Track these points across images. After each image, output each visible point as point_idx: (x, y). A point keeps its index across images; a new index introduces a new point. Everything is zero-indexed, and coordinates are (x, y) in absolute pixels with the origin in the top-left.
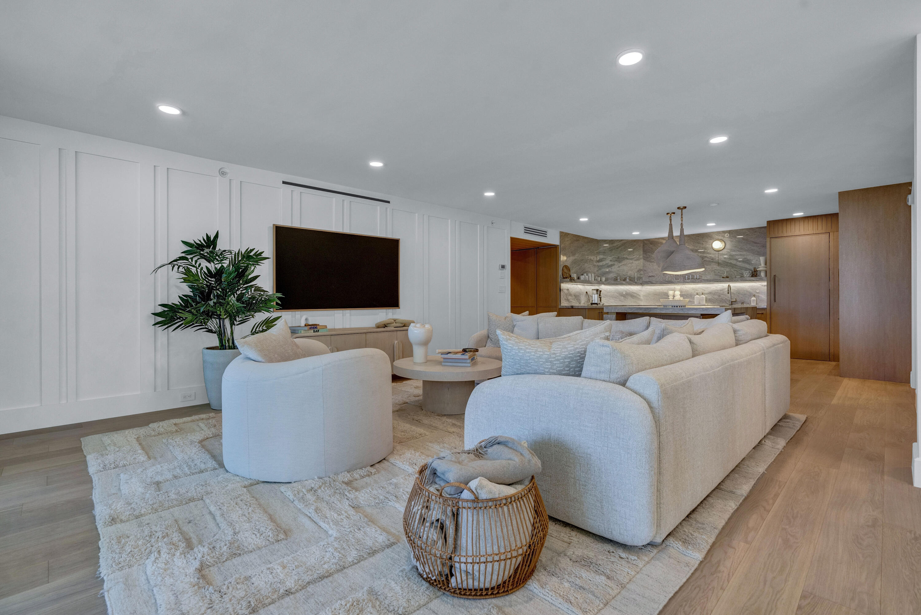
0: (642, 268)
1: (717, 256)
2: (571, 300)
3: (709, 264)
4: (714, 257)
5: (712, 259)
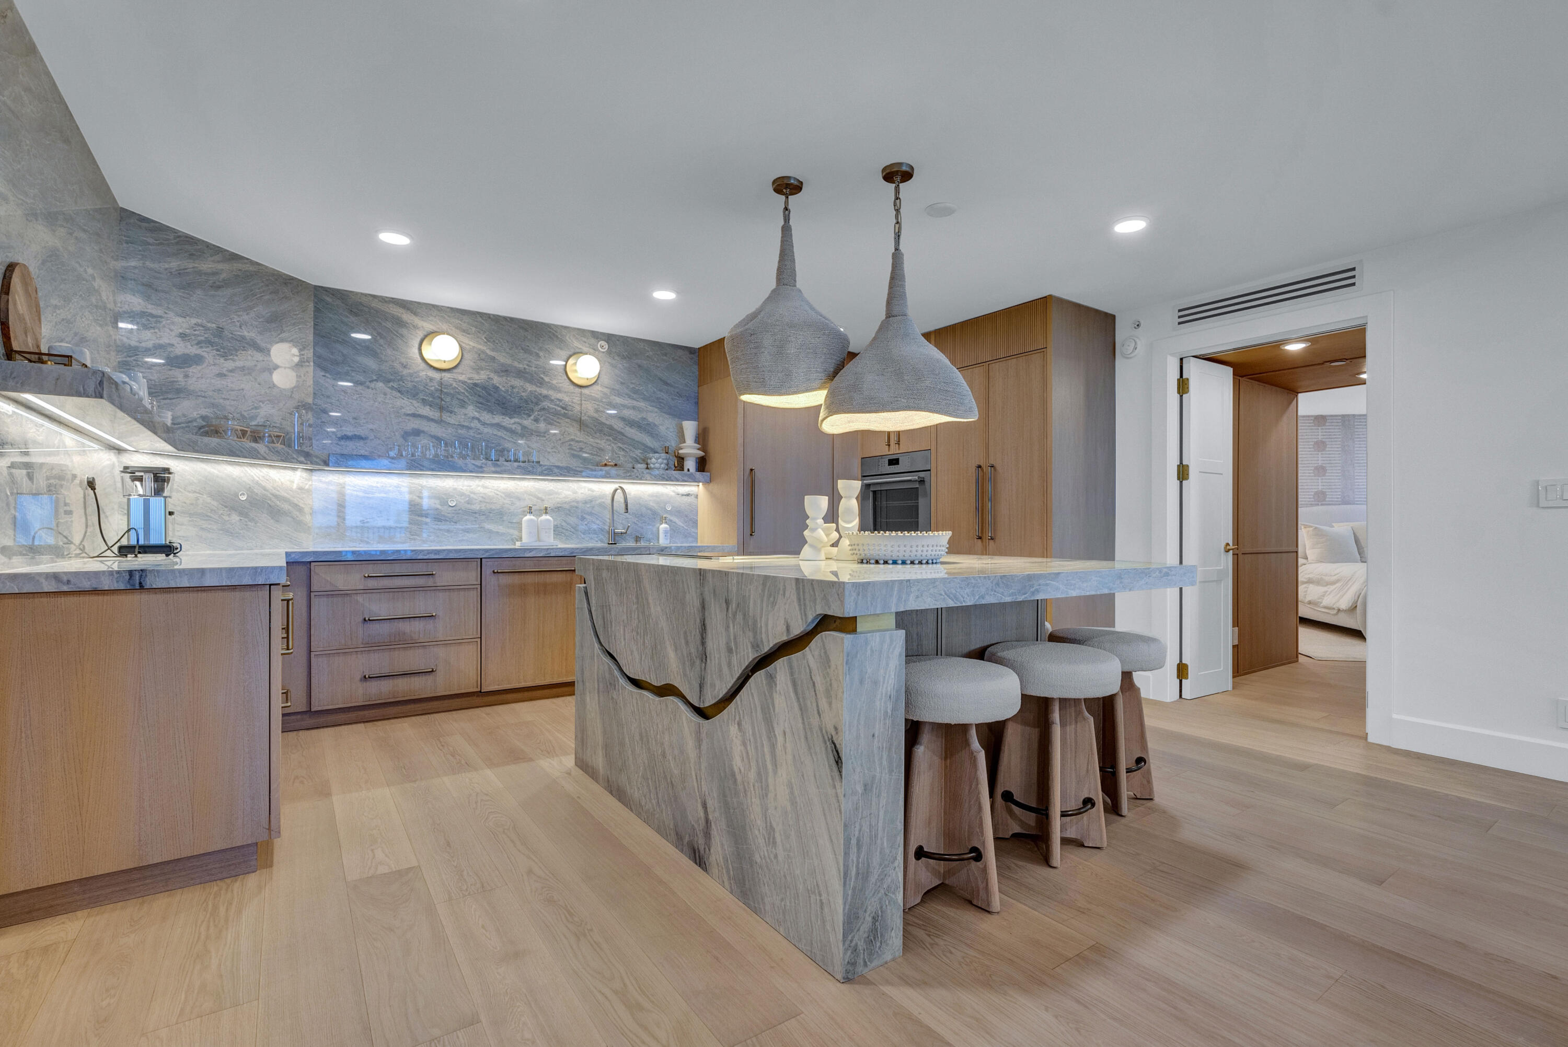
0: (311, 401)
1: (577, 400)
3: (555, 421)
4: (570, 404)
5: (563, 408)
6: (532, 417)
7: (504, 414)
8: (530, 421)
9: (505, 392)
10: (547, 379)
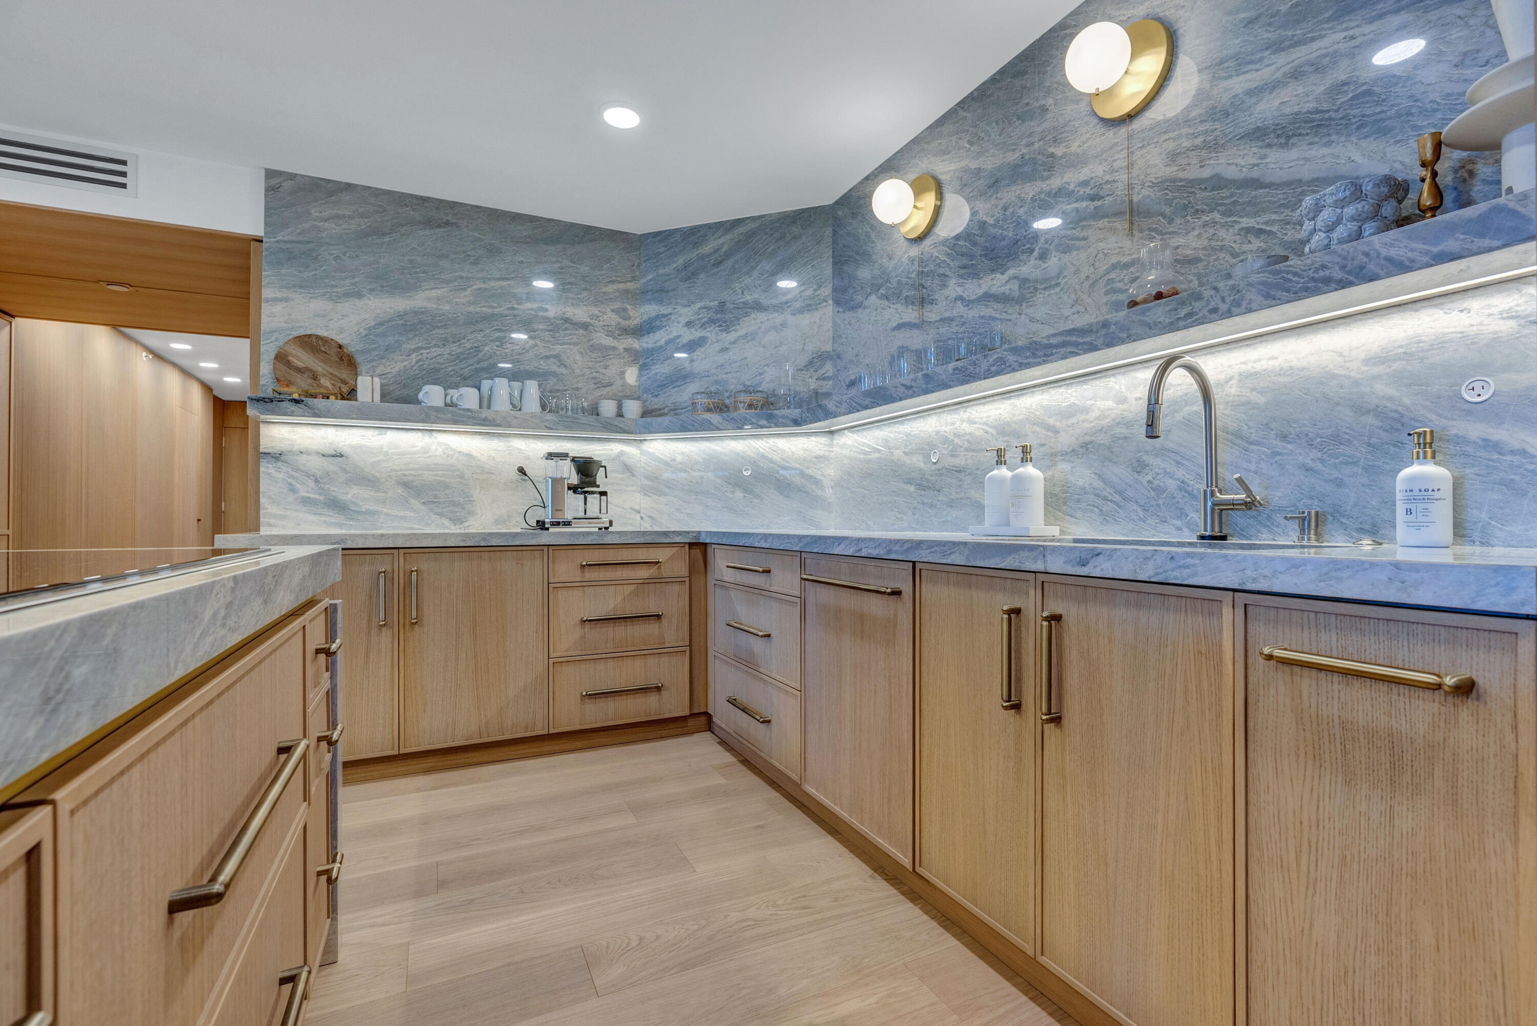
0: (829, 348)
2: (365, 506)
3: (1078, 239)
4: (1107, 178)
5: (1092, 198)
6: (1035, 254)
7: (993, 271)
8: (1032, 263)
9: (994, 226)
10: (1059, 151)
